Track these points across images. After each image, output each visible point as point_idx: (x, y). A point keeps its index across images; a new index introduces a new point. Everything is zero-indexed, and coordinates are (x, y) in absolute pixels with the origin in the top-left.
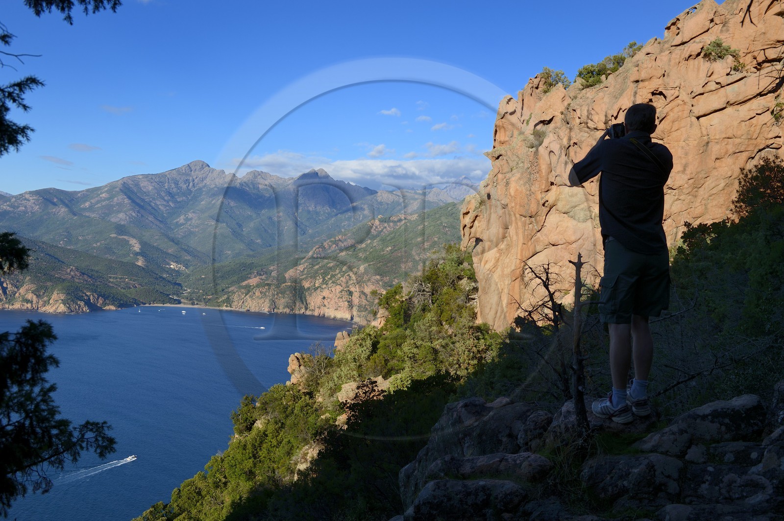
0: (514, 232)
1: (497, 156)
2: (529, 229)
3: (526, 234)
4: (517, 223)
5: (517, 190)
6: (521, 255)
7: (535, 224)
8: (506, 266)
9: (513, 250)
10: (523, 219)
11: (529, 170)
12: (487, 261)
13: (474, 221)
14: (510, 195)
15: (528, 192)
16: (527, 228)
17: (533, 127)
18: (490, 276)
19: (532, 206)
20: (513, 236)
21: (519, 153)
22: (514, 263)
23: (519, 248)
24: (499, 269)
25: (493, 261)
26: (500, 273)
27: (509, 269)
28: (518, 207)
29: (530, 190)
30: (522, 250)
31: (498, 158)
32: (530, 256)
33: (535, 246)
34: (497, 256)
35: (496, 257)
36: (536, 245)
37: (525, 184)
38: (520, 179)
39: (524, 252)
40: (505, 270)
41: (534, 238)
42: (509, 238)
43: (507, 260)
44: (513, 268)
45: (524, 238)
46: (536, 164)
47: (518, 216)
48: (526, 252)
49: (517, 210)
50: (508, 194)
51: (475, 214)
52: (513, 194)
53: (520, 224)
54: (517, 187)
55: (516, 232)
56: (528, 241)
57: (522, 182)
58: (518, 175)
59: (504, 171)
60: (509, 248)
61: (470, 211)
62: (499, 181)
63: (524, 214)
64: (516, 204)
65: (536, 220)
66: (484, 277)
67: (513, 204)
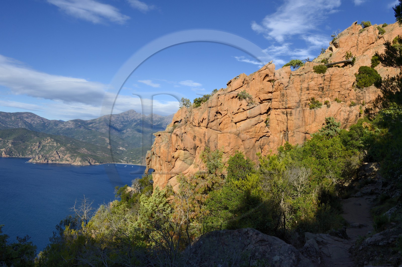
0: (164, 167)
4: (164, 164)
5: (163, 150)
6: (166, 178)
9: (164, 175)
10: (166, 162)
11: (168, 142)
13: (149, 162)
14: (161, 152)
15: (168, 152)
16: (168, 167)
17: (173, 124)
19: (169, 157)
20: (164, 169)
22: (164, 181)
28: (164, 157)
29: (169, 151)
30: (167, 175)
32: (170, 178)
33: (171, 174)
35: (159, 177)
37: (166, 149)
38: (165, 146)
39: (167, 177)
40: (160, 183)
41: (171, 171)
43: (162, 179)
44: (163, 183)
45: (167, 170)
46: (171, 140)
47: (164, 161)
49: (164, 159)
52: (162, 152)
53: (165, 164)
54: (164, 149)
56: (169, 172)
57: (165, 147)
58: (164, 144)
59: (159, 142)
61: (149, 157)
62: (157, 146)
63: (166, 160)
64: (163, 156)
65: (171, 163)
67: (162, 156)
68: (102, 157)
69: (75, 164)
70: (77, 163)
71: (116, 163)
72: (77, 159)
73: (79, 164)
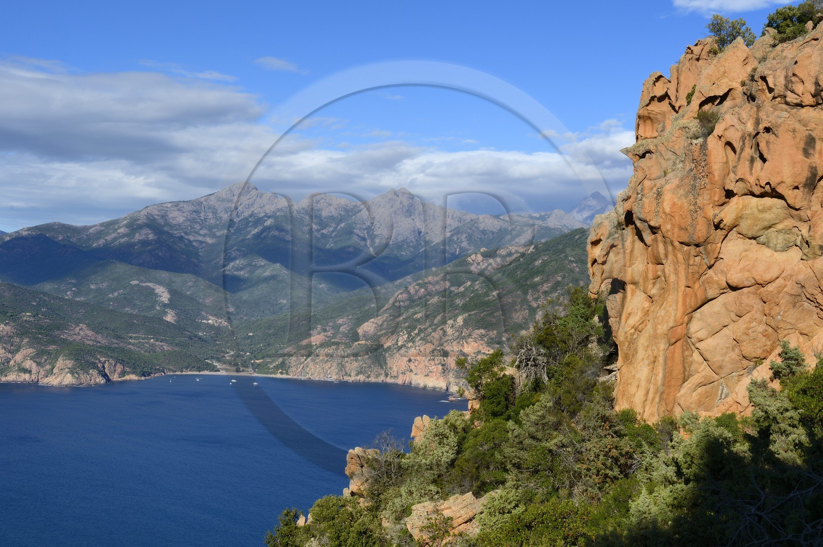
0: (672, 269)
1: (641, 153)
2: (695, 263)
3: (690, 271)
4: (675, 256)
5: (674, 204)
6: (684, 304)
7: (704, 256)
8: (660, 321)
9: (670, 297)
10: (686, 248)
11: (692, 173)
12: (630, 314)
13: (608, 254)
14: (664, 213)
15: (692, 207)
16: (691, 262)
17: (698, 107)
18: (635, 337)
19: (699, 227)
20: (669, 274)
21: (676, 147)
23: (680, 294)
24: (649, 326)
25: (640, 314)
26: (651, 333)
27: (665, 326)
28: (676, 230)
29: (696, 204)
30: (685, 296)
31: (643, 156)
32: (698, 305)
33: (706, 290)
34: (646, 306)
35: (644, 308)
36: (708, 288)
37: (686, 196)
39: (688, 300)
40: (659, 327)
41: (703, 278)
42: (663, 279)
43: (662, 313)
44: (671, 325)
45: (687, 278)
47: (677, 244)
48: (690, 300)
49: (676, 235)
50: (661, 210)
51: (610, 242)
52: (668, 210)
53: (680, 256)
54: (675, 200)
55: (675, 269)
56: (694, 283)
57: (681, 192)
58: (676, 182)
59: (654, 176)
60: (664, 293)
61: (602, 237)
62: (646, 191)
63: (686, 240)
64: (673, 226)
66: (626, 338)
67: (669, 227)
68: (147, 354)
69: (53, 381)
70: (59, 379)
71: (197, 373)
72: (60, 363)
73: (68, 379)
